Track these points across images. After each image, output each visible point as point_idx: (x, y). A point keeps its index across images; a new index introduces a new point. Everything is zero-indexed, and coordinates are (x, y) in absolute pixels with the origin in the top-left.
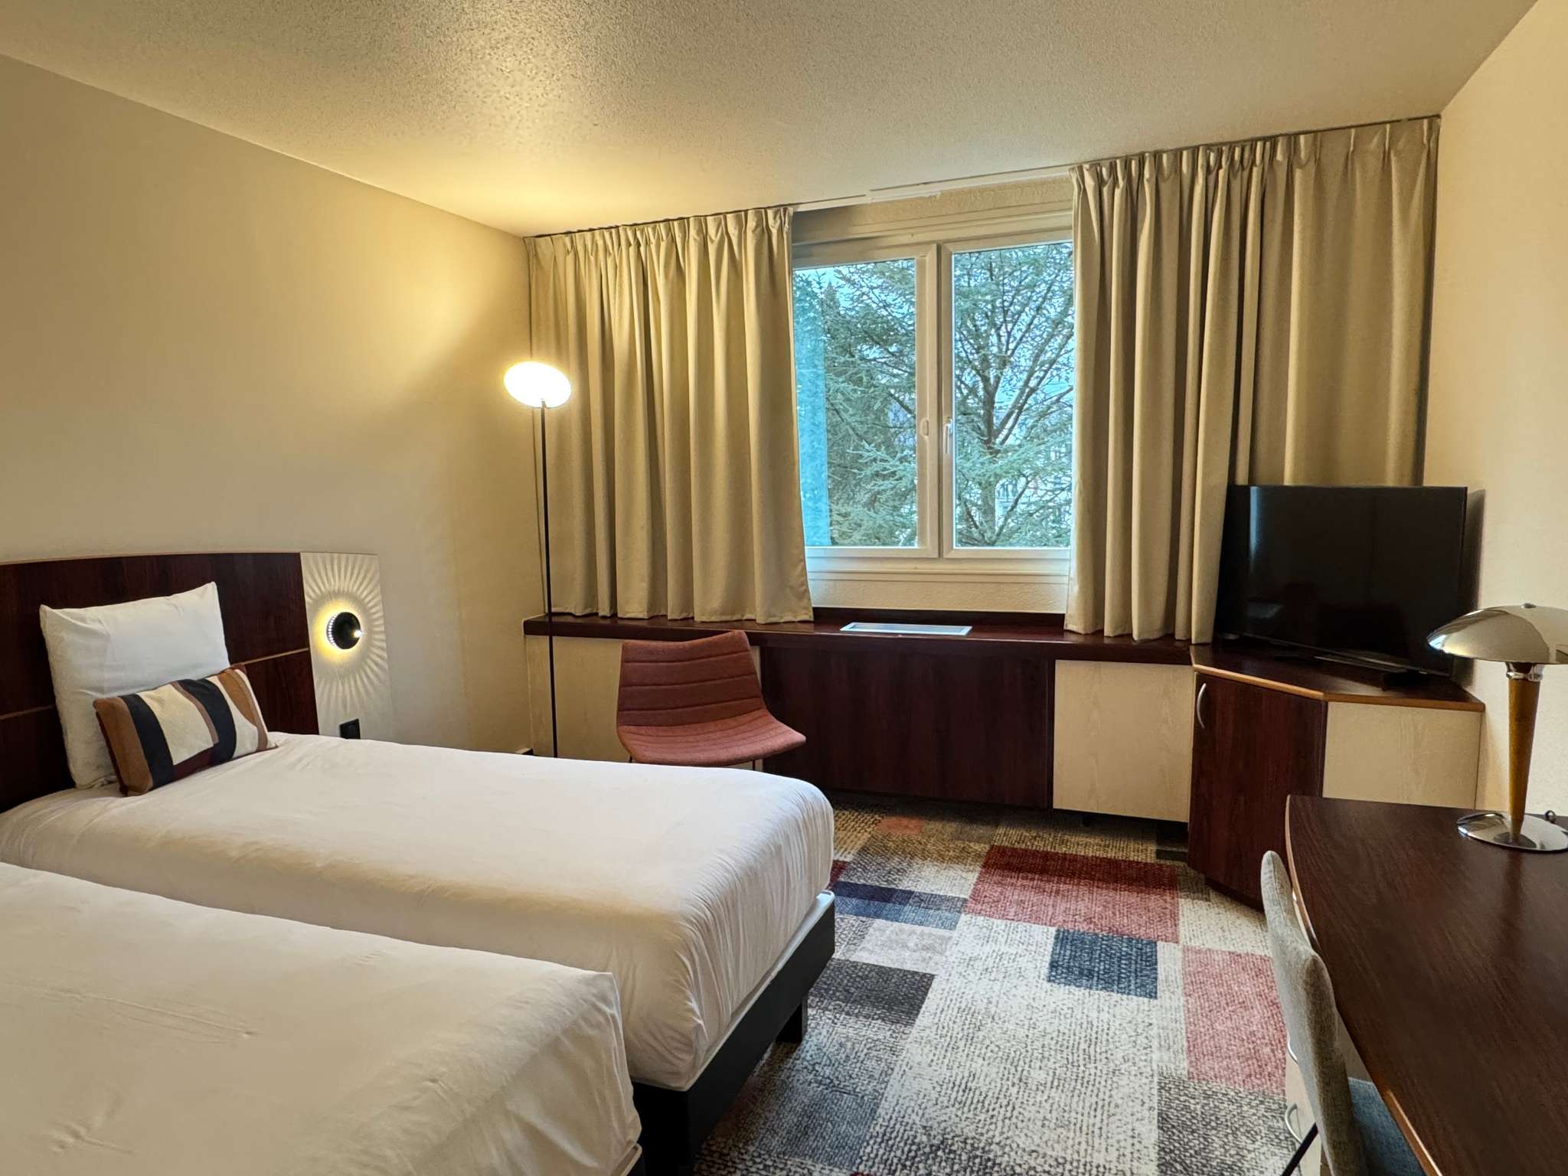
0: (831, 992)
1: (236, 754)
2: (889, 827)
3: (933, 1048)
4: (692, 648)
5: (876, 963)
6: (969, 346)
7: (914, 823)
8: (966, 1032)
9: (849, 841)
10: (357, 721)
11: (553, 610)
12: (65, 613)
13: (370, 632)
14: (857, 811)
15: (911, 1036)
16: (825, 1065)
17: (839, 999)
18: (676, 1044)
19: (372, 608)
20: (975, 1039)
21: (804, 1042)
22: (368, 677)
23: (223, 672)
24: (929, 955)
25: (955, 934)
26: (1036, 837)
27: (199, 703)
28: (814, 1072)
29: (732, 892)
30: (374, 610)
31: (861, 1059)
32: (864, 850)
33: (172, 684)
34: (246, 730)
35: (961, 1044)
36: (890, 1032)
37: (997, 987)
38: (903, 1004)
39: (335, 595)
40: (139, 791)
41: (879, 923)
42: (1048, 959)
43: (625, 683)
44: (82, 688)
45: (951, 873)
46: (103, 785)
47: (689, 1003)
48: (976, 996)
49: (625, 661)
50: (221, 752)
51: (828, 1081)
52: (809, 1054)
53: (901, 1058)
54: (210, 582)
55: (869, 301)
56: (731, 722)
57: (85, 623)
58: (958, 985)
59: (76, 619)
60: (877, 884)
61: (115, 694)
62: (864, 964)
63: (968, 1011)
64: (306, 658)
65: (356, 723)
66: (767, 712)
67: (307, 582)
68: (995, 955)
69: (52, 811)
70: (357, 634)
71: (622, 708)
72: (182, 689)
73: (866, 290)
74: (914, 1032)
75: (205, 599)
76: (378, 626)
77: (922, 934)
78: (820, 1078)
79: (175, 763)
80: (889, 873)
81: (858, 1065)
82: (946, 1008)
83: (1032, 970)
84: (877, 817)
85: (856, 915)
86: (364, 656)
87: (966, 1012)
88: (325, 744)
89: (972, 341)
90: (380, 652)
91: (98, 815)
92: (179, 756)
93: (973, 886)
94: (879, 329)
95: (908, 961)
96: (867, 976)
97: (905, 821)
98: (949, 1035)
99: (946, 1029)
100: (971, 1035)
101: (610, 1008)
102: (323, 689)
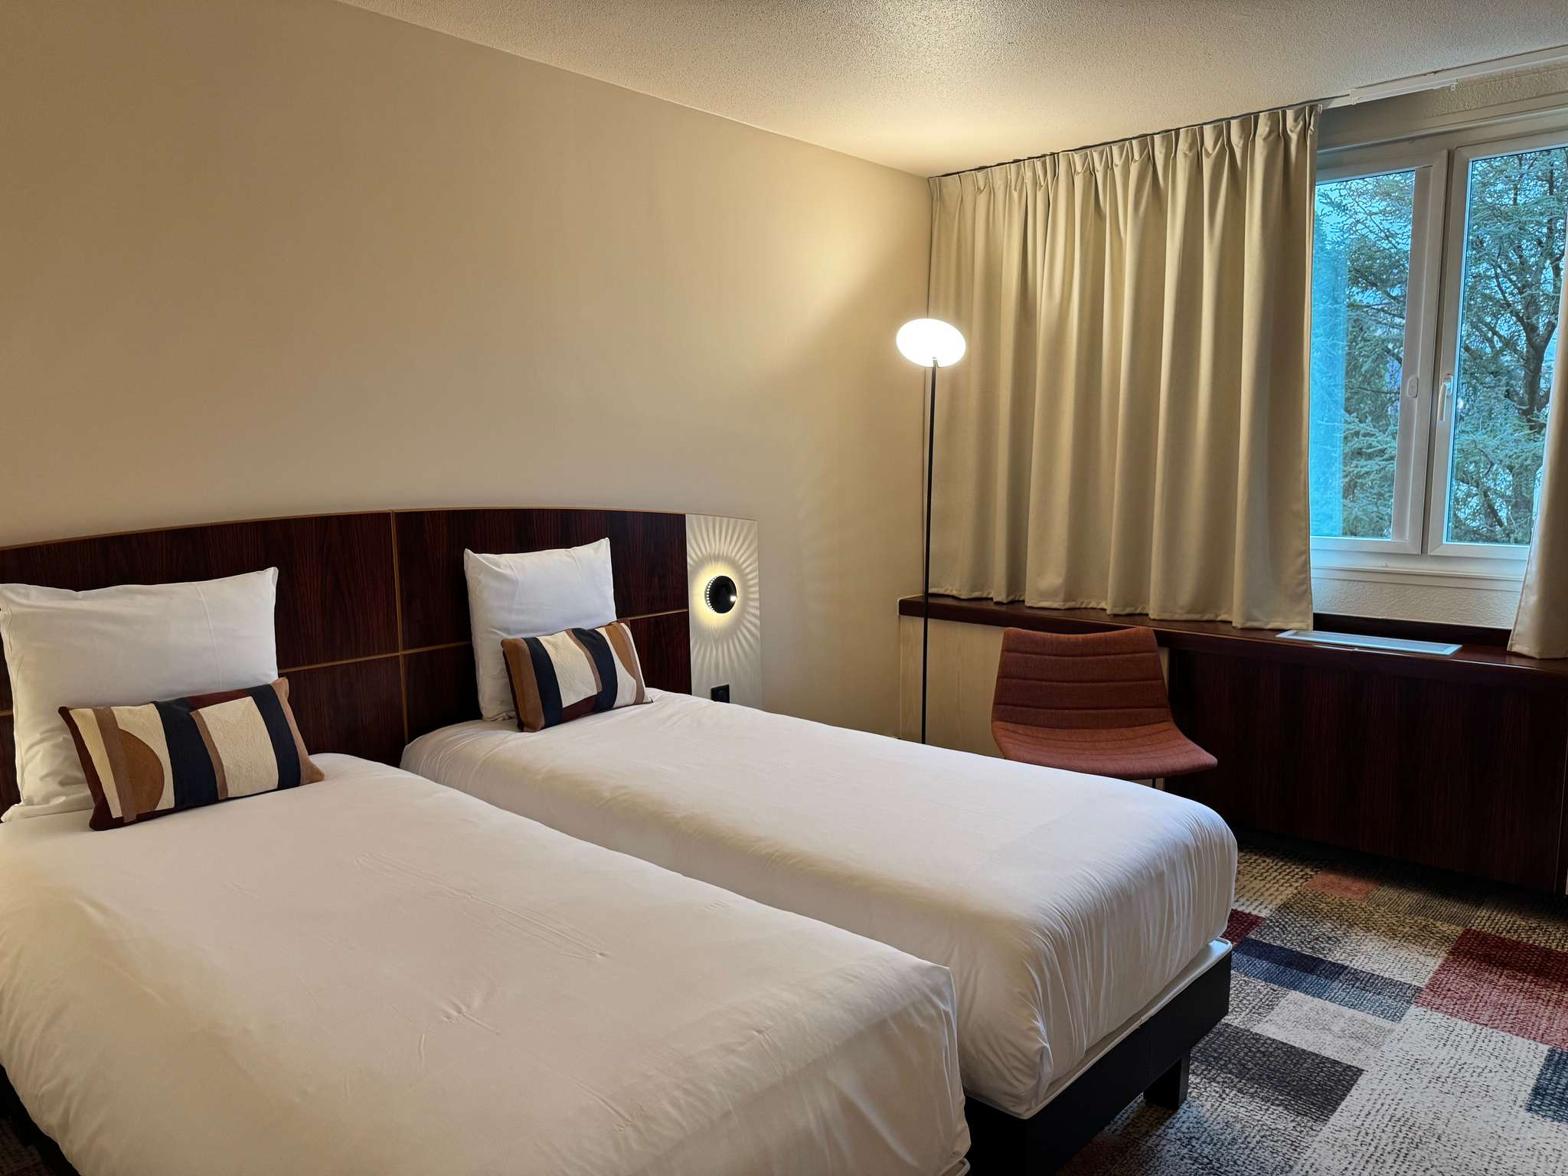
0: (1222, 1062)
1: (615, 706)
2: (1324, 886)
3: (1350, 1155)
4: (1086, 643)
5: (1285, 1041)
6: (1508, 284)
7: (1357, 886)
8: (1398, 1146)
9: (1267, 894)
10: (728, 686)
11: (931, 590)
12: (485, 558)
13: (746, 599)
14: (1282, 860)
15: (1320, 1134)
16: (1204, 1142)
17: (1230, 1072)
18: (1017, 1064)
19: (748, 574)
20: (1409, 1158)
21: (1181, 1111)
22: (739, 642)
23: (610, 624)
24: (1359, 1045)
25: (1398, 1027)
26: (1535, 929)
27: (588, 652)
28: (1190, 1147)
29: (1097, 910)
30: (750, 576)
31: (1251, 1145)
32: (1285, 907)
33: (566, 631)
34: (627, 682)
35: (1390, 1159)
36: (1294, 1124)
37: (1450, 1101)
38: (1315, 1095)
39: (716, 558)
40: (533, 729)
41: (1295, 995)
42: (1532, 1082)
43: (1004, 675)
44: (493, 627)
45: (1403, 953)
46: (504, 720)
47: (1036, 1023)
48: (1419, 1107)
49: (1006, 649)
50: (603, 702)
51: (1206, 1160)
52: (1185, 1126)
53: (1305, 1157)
54: (604, 538)
55: (1364, 231)
56: (1128, 732)
57: (499, 567)
58: (1395, 1089)
59: (490, 563)
60: (1299, 949)
61: (519, 636)
62: (1269, 1038)
63: (1403, 1123)
64: (684, 619)
65: (726, 689)
66: (1173, 726)
67: (690, 542)
68: (1453, 1062)
69: (462, 738)
70: (733, 599)
71: (997, 702)
72: (574, 636)
73: (1361, 216)
74: (1326, 1131)
75: (598, 555)
76: (753, 593)
77: (1352, 1019)
78: (1196, 1155)
79: (564, 706)
80: (1317, 939)
81: (1247, 1152)
82: (1373, 1112)
83: (1506, 1092)
84: (1308, 871)
85: (1265, 980)
86: (738, 622)
87: (1401, 1123)
88: (695, 705)
89: (1514, 278)
90: (753, 619)
91: (499, 745)
92: (568, 699)
93: (1431, 974)
94: (1376, 266)
95: (1330, 1048)
96: (1271, 1053)
97: (1346, 882)
98: (1374, 1144)
99: (1371, 1137)
100: (1404, 1151)
101: (944, 1005)
102: (698, 652)
